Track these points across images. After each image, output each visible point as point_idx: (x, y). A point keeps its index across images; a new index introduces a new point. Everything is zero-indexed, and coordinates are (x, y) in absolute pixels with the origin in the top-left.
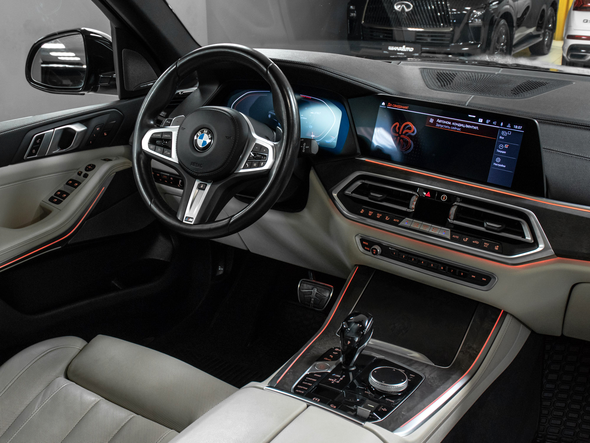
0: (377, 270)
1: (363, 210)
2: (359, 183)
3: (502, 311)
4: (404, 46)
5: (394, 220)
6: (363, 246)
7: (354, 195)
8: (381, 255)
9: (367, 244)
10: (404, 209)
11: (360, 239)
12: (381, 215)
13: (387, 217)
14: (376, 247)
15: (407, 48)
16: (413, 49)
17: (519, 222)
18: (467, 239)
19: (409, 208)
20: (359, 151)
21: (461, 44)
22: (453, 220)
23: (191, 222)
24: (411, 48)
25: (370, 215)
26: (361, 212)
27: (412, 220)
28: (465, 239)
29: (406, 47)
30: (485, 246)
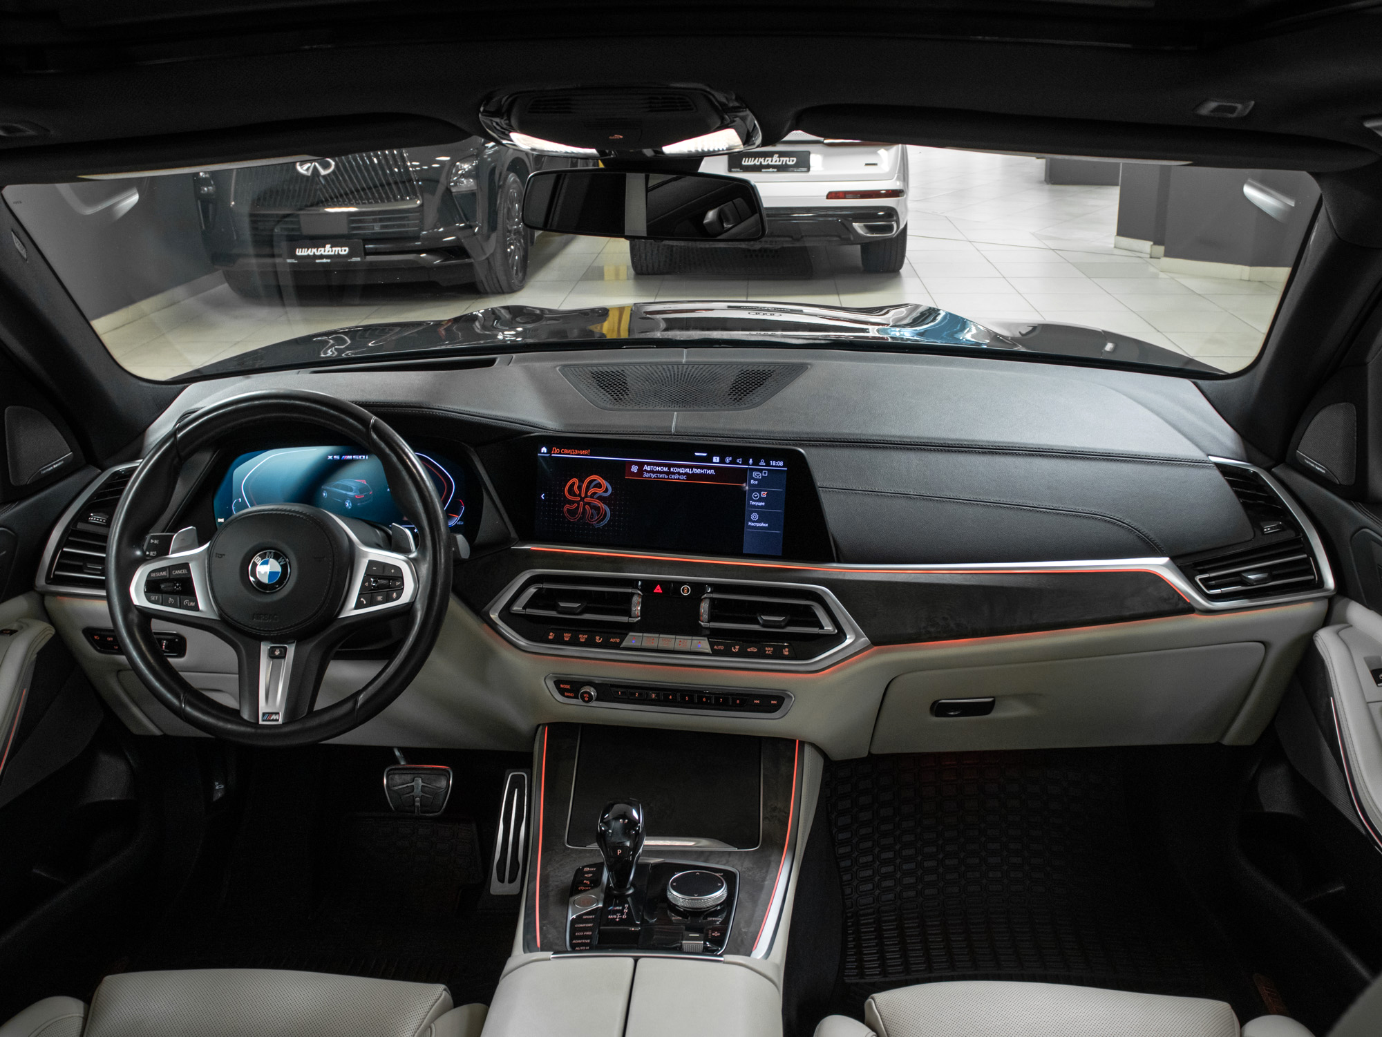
0: (583, 725)
1: (551, 634)
2: (532, 590)
3: (797, 741)
4: (328, 246)
5: (612, 640)
6: (562, 692)
7: (529, 611)
8: (598, 699)
9: (568, 687)
10: (625, 619)
11: (555, 682)
12: (586, 636)
13: (597, 638)
14: (586, 689)
15: (334, 249)
16: (347, 249)
17: (808, 607)
18: (737, 647)
19: (630, 617)
20: (513, 535)
21: (441, 230)
22: (709, 622)
23: (277, 720)
24: (343, 248)
25: (566, 639)
26: (550, 637)
27: (641, 634)
28: (734, 648)
29: (331, 247)
30: (767, 652)
